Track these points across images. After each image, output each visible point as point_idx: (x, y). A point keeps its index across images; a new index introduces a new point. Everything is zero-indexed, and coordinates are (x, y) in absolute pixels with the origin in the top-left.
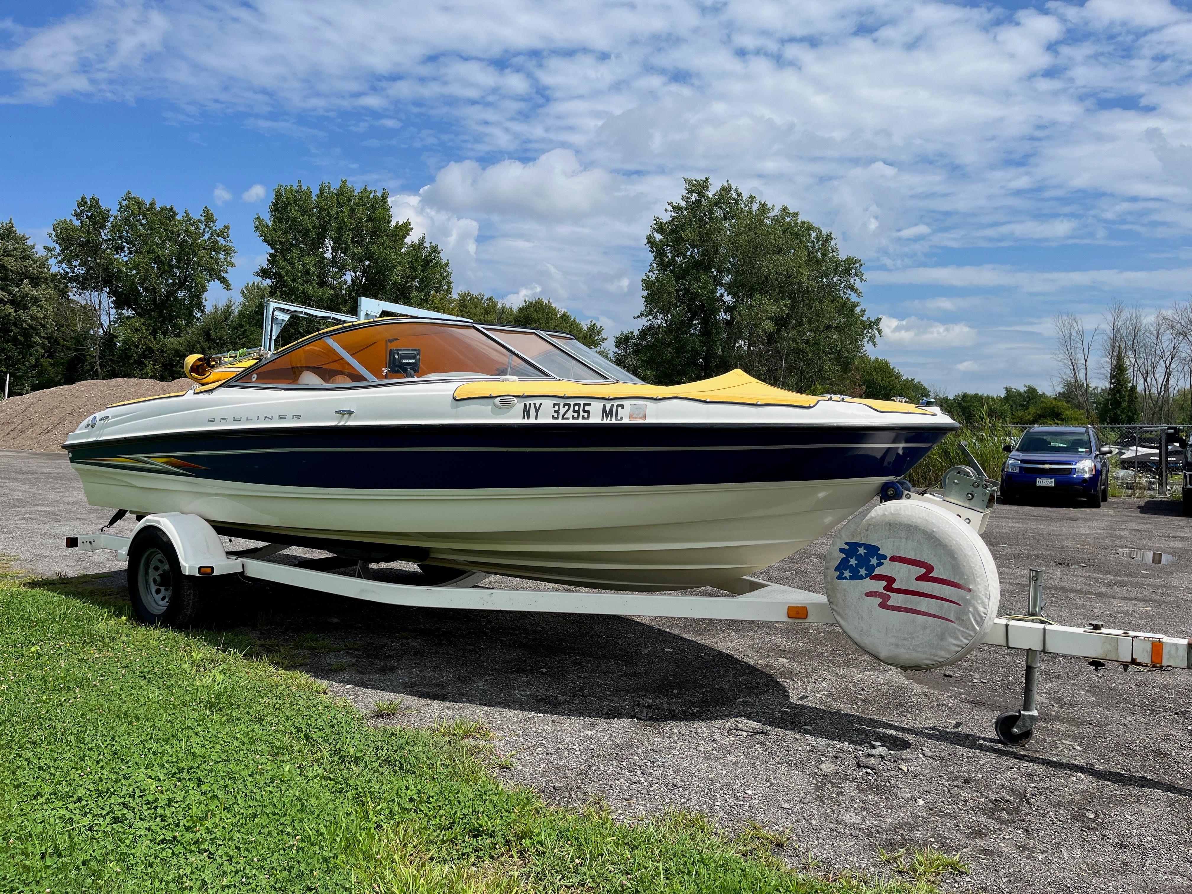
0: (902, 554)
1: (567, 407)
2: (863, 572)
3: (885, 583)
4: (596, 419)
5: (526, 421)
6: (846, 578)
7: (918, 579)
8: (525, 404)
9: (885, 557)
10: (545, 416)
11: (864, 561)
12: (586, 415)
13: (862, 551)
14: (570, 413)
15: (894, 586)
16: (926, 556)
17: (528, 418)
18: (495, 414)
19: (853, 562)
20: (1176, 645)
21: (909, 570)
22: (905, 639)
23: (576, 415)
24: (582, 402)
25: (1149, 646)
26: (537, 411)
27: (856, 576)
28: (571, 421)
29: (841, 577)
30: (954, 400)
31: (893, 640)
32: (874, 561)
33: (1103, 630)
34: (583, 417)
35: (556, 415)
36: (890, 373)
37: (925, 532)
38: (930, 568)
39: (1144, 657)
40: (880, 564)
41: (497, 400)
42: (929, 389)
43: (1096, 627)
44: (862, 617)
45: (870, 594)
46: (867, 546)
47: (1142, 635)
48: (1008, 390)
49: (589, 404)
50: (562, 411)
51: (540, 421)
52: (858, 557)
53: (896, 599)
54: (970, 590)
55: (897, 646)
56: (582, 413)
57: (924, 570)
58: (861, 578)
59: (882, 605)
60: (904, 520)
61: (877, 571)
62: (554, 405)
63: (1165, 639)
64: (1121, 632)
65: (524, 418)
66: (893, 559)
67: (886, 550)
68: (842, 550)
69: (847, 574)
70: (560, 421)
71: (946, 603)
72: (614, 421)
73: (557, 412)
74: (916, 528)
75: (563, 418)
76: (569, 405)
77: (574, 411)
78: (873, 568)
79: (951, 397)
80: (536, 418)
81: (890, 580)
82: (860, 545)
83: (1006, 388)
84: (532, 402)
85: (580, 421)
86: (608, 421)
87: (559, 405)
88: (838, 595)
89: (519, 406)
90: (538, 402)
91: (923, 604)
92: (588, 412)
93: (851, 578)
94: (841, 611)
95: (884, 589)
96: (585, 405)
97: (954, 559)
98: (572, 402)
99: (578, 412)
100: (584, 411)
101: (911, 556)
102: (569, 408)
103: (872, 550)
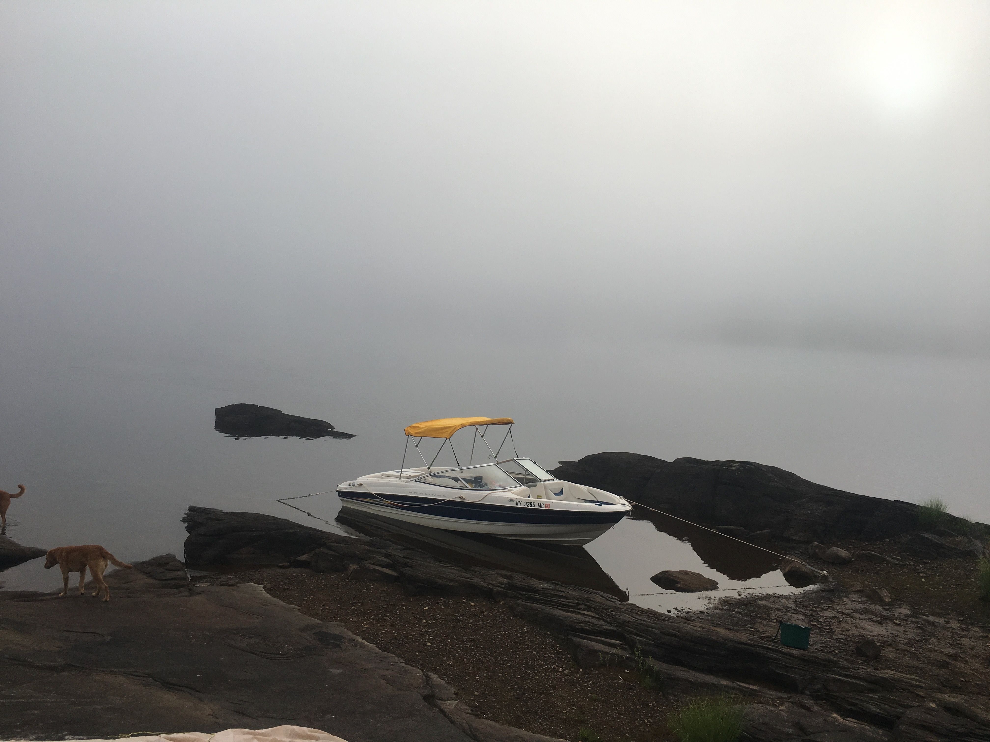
4: (536, 507)
5: (517, 506)
8: (517, 501)
10: (522, 505)
17: (518, 505)
18: (508, 503)
26: (520, 503)
28: (530, 507)
34: (533, 506)
35: (525, 505)
41: (509, 499)
49: (535, 503)
50: (527, 504)
51: (520, 506)
70: (526, 507)
72: (541, 508)
73: (526, 504)
75: (527, 506)
77: (530, 504)
84: (519, 500)
85: (532, 507)
86: (540, 508)
87: (526, 502)
89: (515, 501)
96: (533, 503)
98: (530, 502)
99: (532, 505)
102: (529, 504)
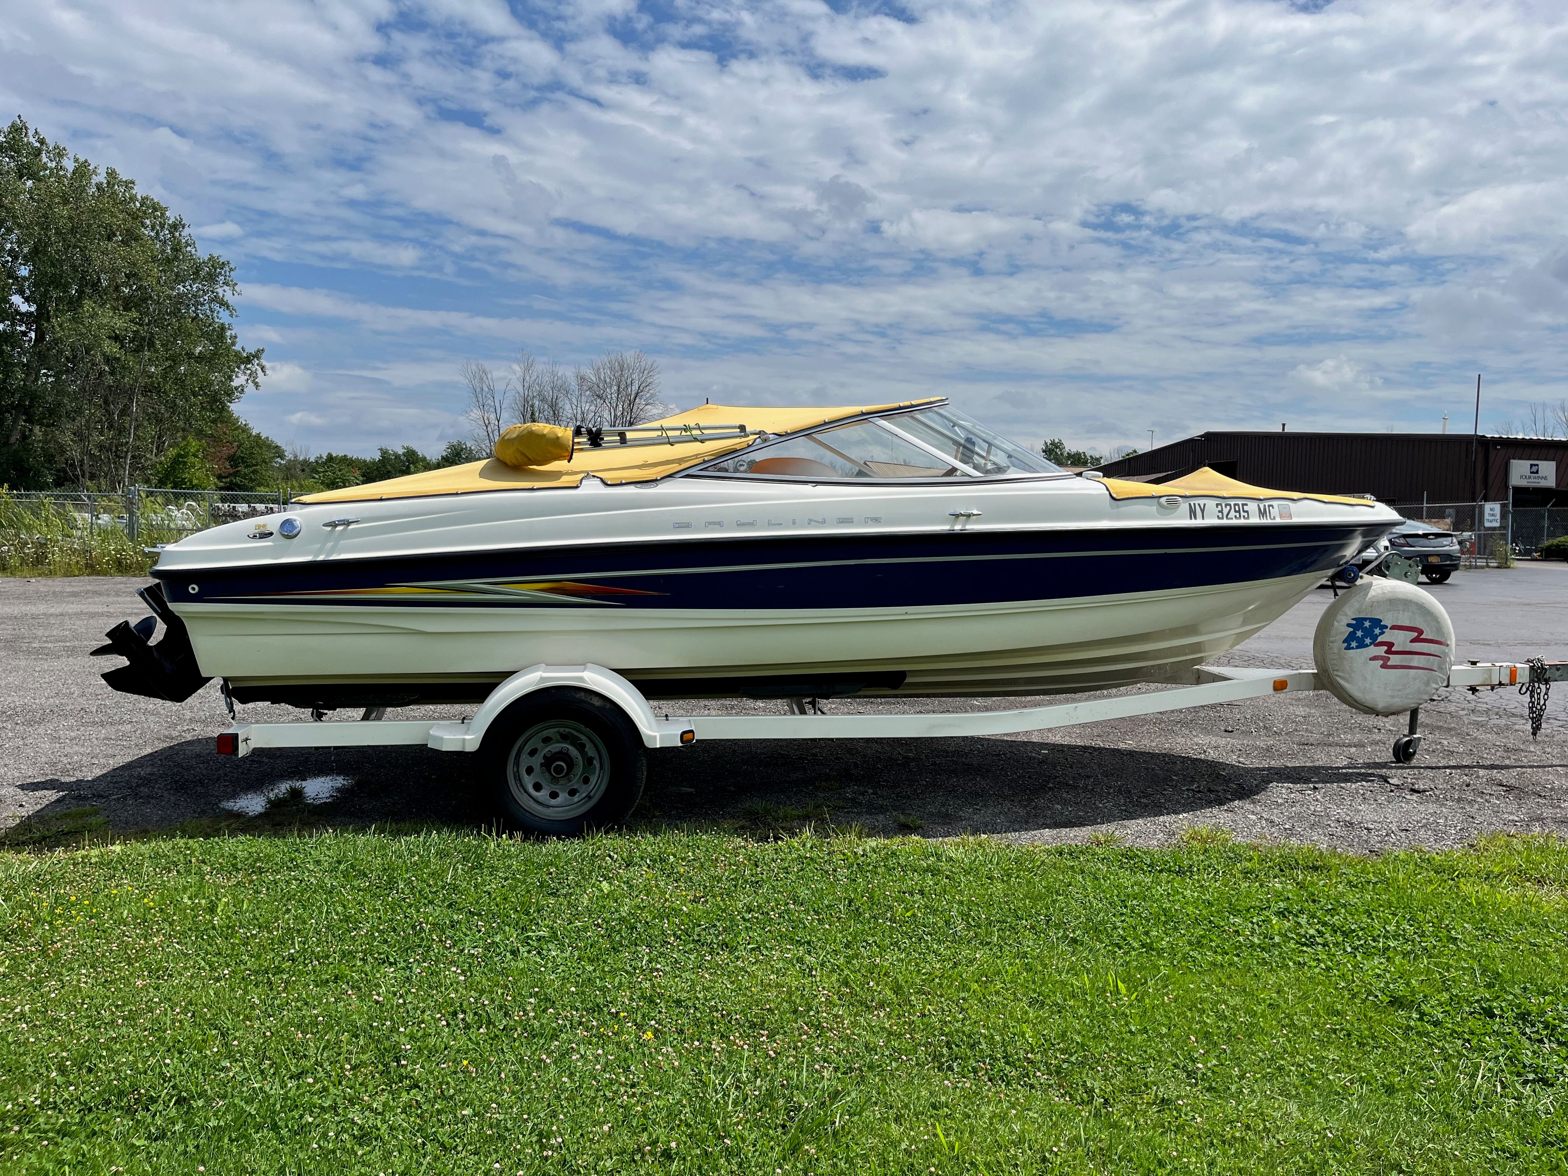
0: (1399, 624)
1: (1228, 507)
2: (1368, 641)
3: (1386, 648)
4: (1255, 520)
5: (1194, 521)
6: (1353, 648)
7: (1412, 641)
8: (1190, 504)
9: (1386, 627)
10: (1210, 517)
11: (1369, 633)
12: (1246, 514)
13: (1367, 624)
14: (1232, 513)
15: (1393, 649)
16: (1419, 623)
17: (1195, 518)
18: (1162, 516)
19: (1359, 634)
20: (1523, 668)
21: (1405, 635)
22: (1400, 690)
23: (1237, 514)
24: (1240, 502)
25: (1508, 672)
26: (1203, 511)
27: (1362, 645)
28: (1234, 521)
29: (1348, 648)
30: (316, 462)
31: (1389, 693)
32: (1377, 631)
33: (1478, 665)
34: (1244, 517)
35: (1220, 516)
36: (234, 424)
37: (1417, 604)
38: (1421, 632)
39: (1505, 680)
40: (1383, 633)
41: (1163, 500)
42: (284, 447)
43: (1474, 663)
44: (1366, 678)
45: (1374, 658)
46: (1371, 620)
47: (1504, 664)
48: (384, 452)
49: (1246, 505)
50: (1226, 511)
51: (1207, 522)
52: (1364, 630)
53: (1394, 660)
54: (1448, 645)
55: (1393, 697)
56: (1242, 514)
57: (1416, 634)
58: (1367, 646)
59: (1382, 666)
60: (1401, 596)
61: (1380, 639)
62: (1217, 505)
63: (1518, 665)
64: (1490, 664)
65: (1191, 518)
66: (1394, 627)
67: (1388, 622)
68: (1349, 625)
69: (1354, 644)
70: (1225, 522)
71: (1432, 657)
72: (1269, 520)
73: (1221, 512)
74: (1411, 601)
75: (1227, 518)
76: (1230, 505)
77: (1236, 511)
78: (1377, 637)
79: (312, 460)
80: (1203, 518)
81: (1390, 645)
82: (1366, 619)
83: (381, 450)
84: (1197, 502)
85: (1242, 522)
86: (1265, 521)
87: (1221, 505)
88: (1345, 663)
89: (1184, 507)
90: (1202, 502)
91: (1416, 660)
92: (1247, 512)
93: (1357, 647)
94: (1347, 676)
95: (1386, 652)
96: (1243, 505)
97: (1438, 622)
98: (1232, 503)
99: (1239, 512)
100: (1244, 511)
101: (1407, 623)
102: (1231, 509)
103: (1376, 622)
